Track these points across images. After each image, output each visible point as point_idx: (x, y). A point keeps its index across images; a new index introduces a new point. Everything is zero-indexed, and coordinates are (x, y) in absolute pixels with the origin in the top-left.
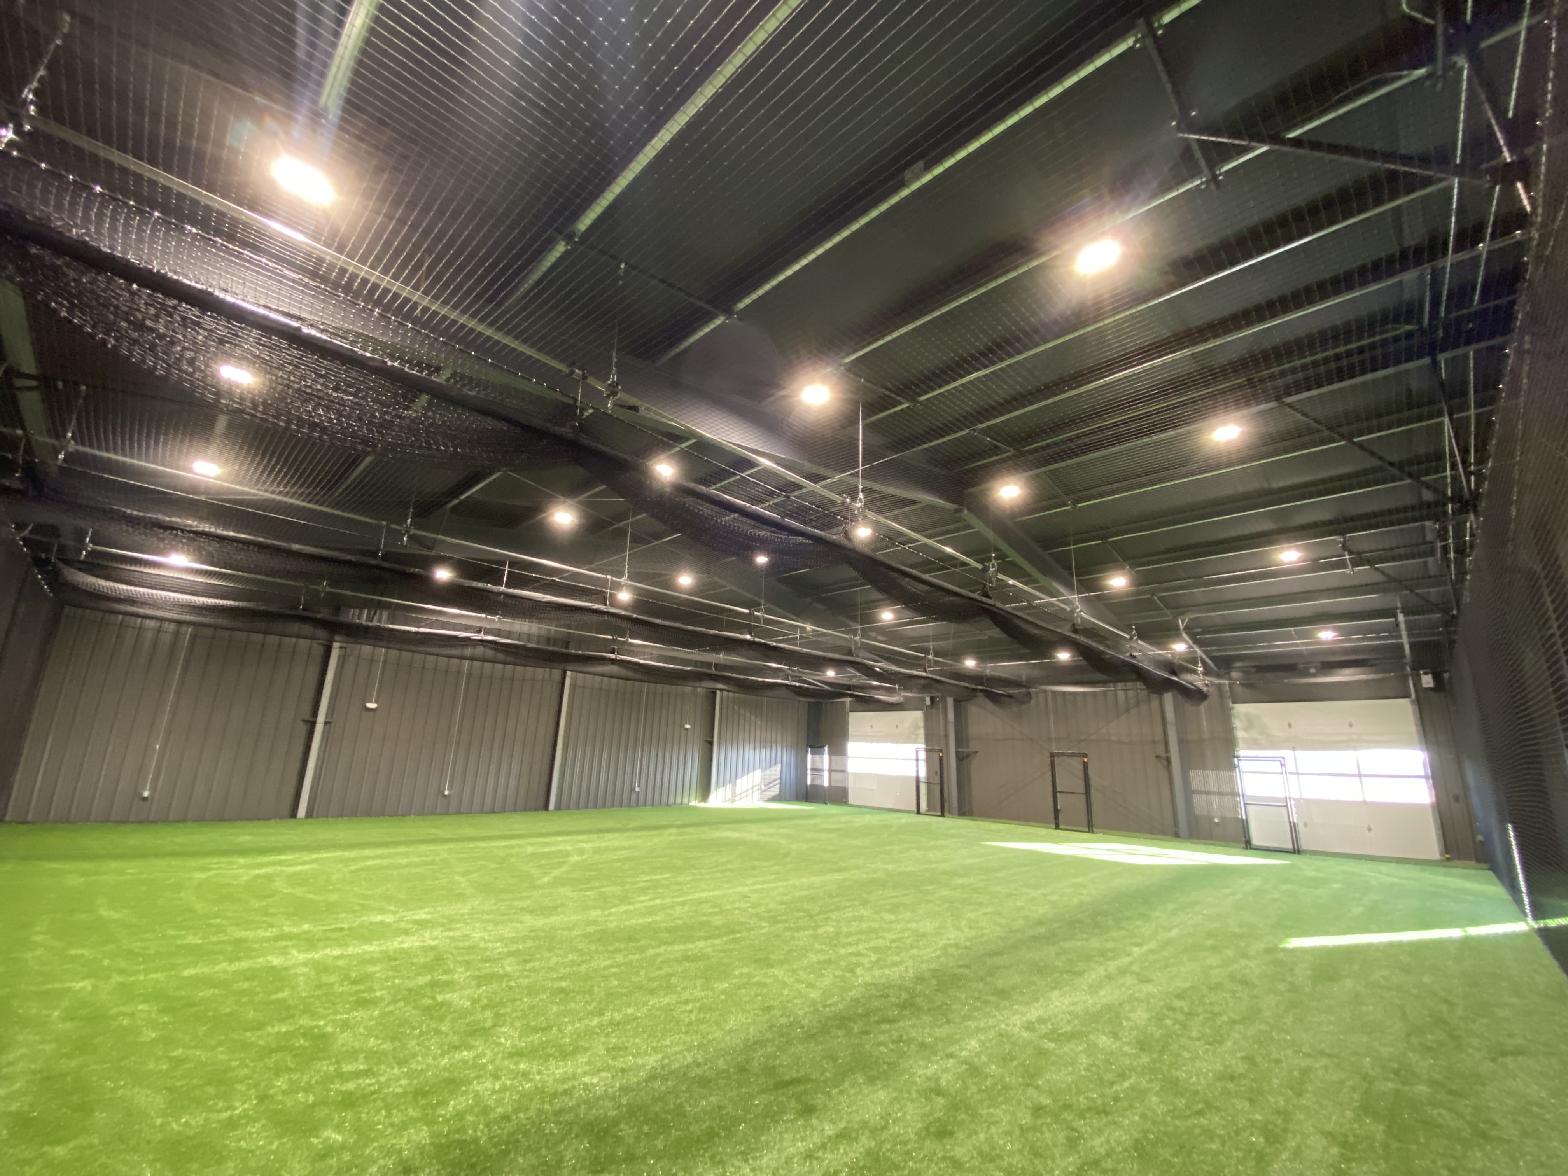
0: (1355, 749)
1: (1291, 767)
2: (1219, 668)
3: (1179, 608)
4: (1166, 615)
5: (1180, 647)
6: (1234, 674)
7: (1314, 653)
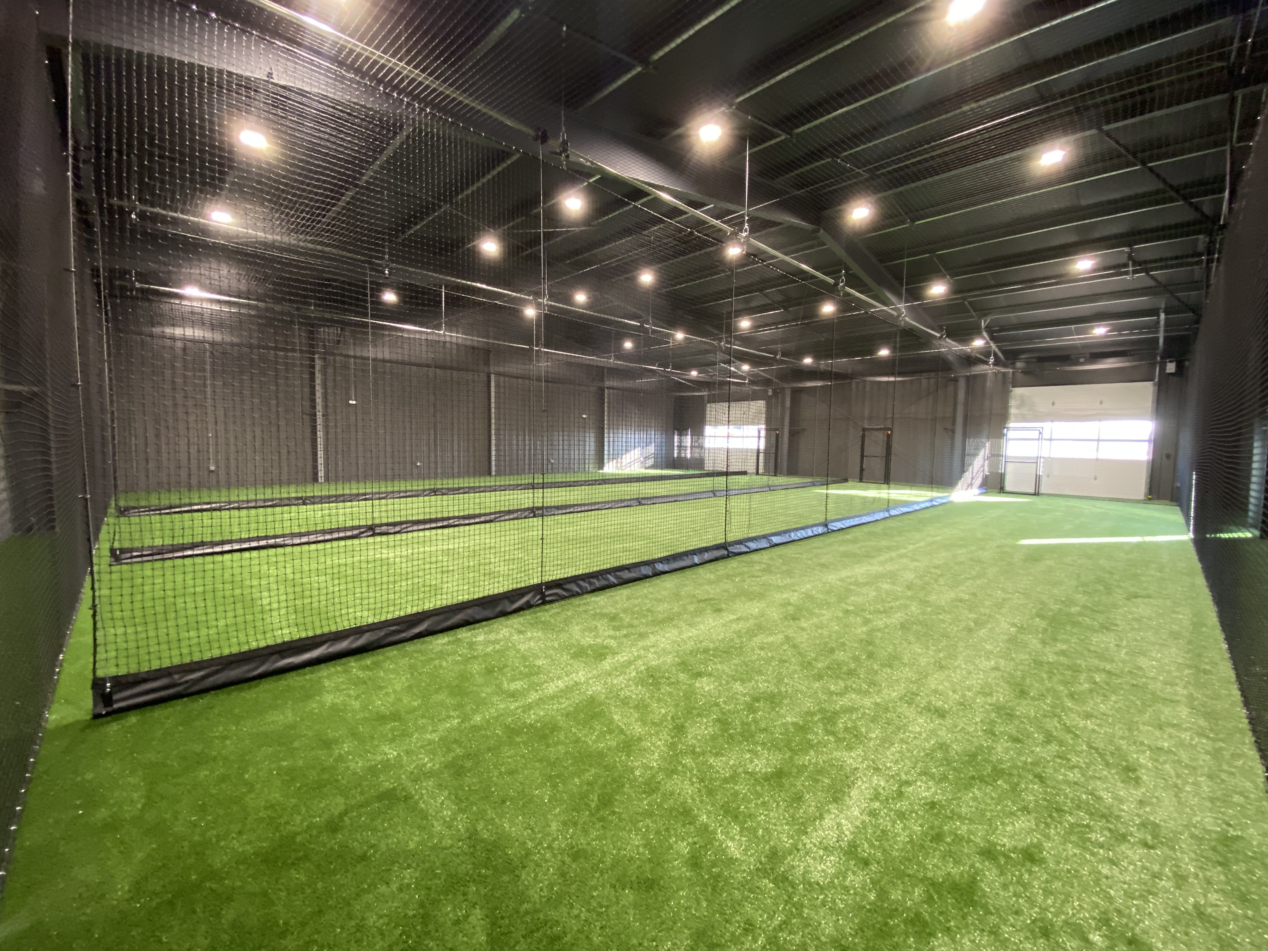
0: (1100, 420)
1: (1046, 435)
2: (1006, 358)
3: (983, 311)
4: (972, 317)
5: (978, 343)
6: (1019, 365)
7: (1085, 346)
